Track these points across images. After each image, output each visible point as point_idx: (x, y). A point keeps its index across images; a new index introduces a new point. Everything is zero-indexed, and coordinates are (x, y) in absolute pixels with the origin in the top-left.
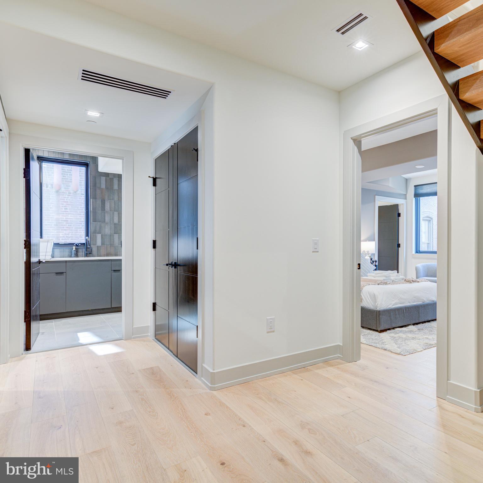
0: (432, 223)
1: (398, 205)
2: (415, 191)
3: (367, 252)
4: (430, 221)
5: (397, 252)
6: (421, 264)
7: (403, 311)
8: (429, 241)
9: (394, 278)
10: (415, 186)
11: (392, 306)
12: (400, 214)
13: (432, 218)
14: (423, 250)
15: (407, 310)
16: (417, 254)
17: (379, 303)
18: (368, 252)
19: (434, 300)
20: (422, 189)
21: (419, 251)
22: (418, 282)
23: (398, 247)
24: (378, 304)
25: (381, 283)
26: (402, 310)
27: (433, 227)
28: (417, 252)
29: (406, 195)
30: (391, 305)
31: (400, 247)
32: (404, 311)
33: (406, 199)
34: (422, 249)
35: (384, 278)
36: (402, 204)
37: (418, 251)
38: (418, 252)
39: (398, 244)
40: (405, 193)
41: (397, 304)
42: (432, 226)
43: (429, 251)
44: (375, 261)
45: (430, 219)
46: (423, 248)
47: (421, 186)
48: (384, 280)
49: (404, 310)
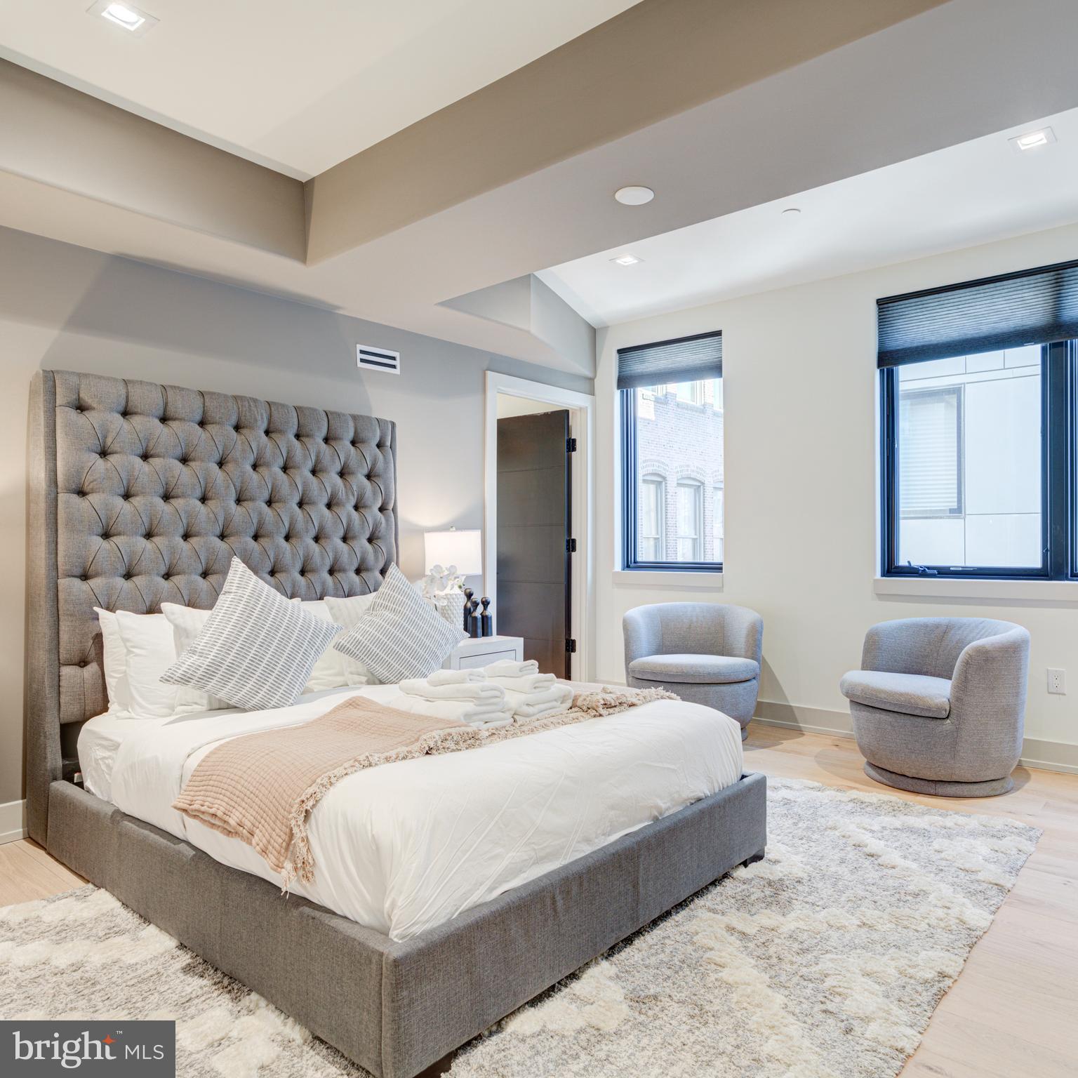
0: (666, 489)
1: (567, 412)
2: (620, 367)
3: (448, 569)
4: (660, 483)
5: (564, 566)
6: (642, 608)
7: (554, 902)
8: (657, 534)
9: (523, 697)
10: (620, 351)
11: (491, 889)
12: (574, 441)
13: (664, 478)
14: (644, 560)
15: (575, 889)
16: (628, 572)
17: (400, 902)
18: (452, 569)
19: (702, 795)
20: (643, 362)
21: (635, 562)
22: (632, 705)
23: (568, 549)
24: (393, 905)
25: (446, 744)
26: (548, 902)
27: (668, 500)
28: (628, 566)
29: (591, 380)
30: (483, 889)
31: (574, 549)
32: (560, 903)
33: (592, 393)
34: (641, 557)
35: (469, 707)
36: (581, 409)
37: (630, 563)
38: (633, 565)
39: (568, 542)
40: (587, 372)
41: (521, 871)
42: (666, 495)
43: (658, 560)
44: (483, 603)
45: (660, 479)
46: (645, 553)
47: (639, 353)
48: (468, 716)
49: (558, 898)
